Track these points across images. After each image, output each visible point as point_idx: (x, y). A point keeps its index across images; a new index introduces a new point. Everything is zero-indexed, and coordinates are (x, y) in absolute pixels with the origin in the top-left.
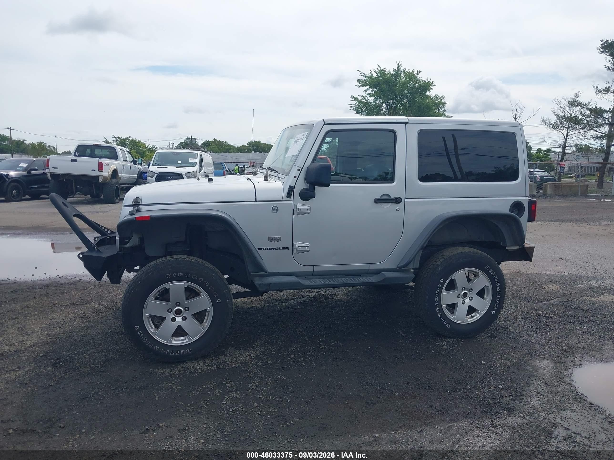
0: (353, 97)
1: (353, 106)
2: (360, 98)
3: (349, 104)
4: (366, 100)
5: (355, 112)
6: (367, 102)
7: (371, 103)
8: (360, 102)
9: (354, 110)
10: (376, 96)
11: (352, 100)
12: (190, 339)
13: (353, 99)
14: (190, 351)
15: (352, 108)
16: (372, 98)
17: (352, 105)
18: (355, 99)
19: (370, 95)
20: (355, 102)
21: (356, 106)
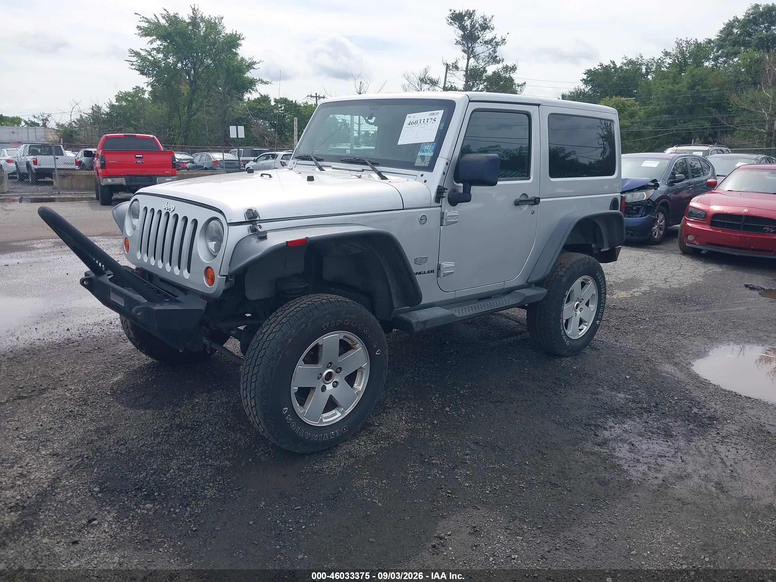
0: (133, 50)
1: (134, 63)
2: (143, 53)
3: (128, 61)
4: (152, 57)
5: (139, 73)
6: (155, 59)
7: (160, 62)
8: (144, 59)
9: (137, 70)
10: (166, 52)
11: (130, 55)
12: (342, 413)
13: (131, 53)
14: (346, 429)
15: (134, 67)
16: (161, 56)
17: (132, 62)
18: (137, 54)
19: (158, 51)
20: (135, 59)
21: (139, 64)
